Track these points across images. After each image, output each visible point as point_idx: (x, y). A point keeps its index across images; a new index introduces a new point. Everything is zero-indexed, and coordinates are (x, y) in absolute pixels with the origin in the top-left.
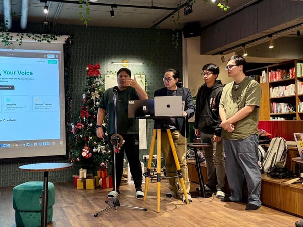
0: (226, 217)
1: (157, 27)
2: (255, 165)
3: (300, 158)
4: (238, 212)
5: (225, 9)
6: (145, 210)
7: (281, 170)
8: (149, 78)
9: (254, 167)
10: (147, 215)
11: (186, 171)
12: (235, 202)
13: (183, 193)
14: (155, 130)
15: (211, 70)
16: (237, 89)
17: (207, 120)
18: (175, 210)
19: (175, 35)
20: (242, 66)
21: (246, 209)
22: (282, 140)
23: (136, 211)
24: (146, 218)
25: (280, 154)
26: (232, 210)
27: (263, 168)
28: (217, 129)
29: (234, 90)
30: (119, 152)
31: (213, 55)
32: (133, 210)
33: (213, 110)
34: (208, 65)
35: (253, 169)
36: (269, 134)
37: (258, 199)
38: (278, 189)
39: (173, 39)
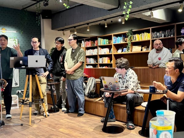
0: (68, 122)
1: (25, 10)
2: (82, 92)
3: (103, 89)
4: (74, 118)
5: (67, 7)
6: (22, 125)
7: (93, 94)
8: (21, 41)
9: (81, 94)
10: (23, 128)
11: (46, 98)
12: (72, 113)
13: (44, 111)
14: (28, 76)
15: (60, 41)
16: (74, 53)
17: (58, 69)
18: (40, 122)
19: (38, 17)
20: (76, 40)
21: (78, 116)
22: (94, 79)
23: (16, 127)
24: (23, 130)
25: (93, 85)
26: (71, 117)
27: (85, 93)
28: (64, 74)
29: (72, 53)
30: (4, 91)
31: (58, 31)
32: (13, 126)
33: (61, 63)
34: (58, 38)
35: (81, 95)
36: (87, 75)
37: (83, 110)
38: (92, 104)
39: (37, 19)
